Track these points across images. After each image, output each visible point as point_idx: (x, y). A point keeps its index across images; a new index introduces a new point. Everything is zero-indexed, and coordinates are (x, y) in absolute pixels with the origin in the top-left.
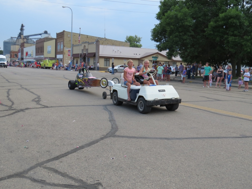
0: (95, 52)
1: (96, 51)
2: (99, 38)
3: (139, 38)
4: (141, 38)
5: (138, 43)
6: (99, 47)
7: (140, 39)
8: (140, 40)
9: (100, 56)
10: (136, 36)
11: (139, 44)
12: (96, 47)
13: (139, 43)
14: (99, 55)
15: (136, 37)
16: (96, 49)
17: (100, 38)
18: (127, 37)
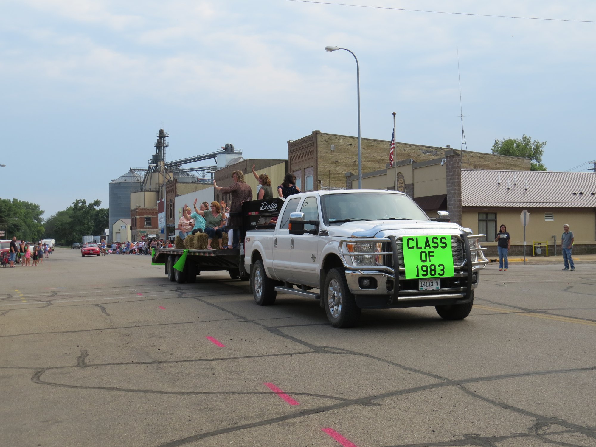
0: (443, 192)
1: (448, 190)
2: (428, 149)
3: (536, 145)
4: (544, 144)
5: (534, 162)
6: (460, 175)
7: (541, 146)
8: (541, 153)
9: (463, 207)
10: (524, 139)
11: (536, 163)
12: (447, 176)
13: (537, 160)
14: (460, 201)
15: (524, 141)
16: (448, 183)
17: (432, 148)
18: (496, 143)
